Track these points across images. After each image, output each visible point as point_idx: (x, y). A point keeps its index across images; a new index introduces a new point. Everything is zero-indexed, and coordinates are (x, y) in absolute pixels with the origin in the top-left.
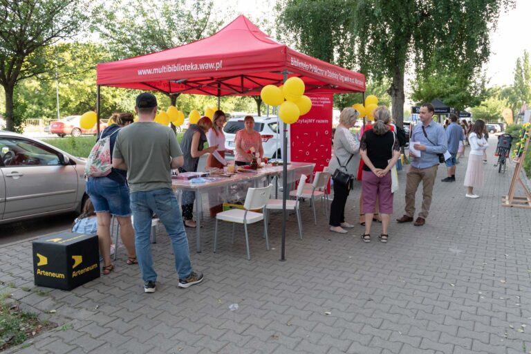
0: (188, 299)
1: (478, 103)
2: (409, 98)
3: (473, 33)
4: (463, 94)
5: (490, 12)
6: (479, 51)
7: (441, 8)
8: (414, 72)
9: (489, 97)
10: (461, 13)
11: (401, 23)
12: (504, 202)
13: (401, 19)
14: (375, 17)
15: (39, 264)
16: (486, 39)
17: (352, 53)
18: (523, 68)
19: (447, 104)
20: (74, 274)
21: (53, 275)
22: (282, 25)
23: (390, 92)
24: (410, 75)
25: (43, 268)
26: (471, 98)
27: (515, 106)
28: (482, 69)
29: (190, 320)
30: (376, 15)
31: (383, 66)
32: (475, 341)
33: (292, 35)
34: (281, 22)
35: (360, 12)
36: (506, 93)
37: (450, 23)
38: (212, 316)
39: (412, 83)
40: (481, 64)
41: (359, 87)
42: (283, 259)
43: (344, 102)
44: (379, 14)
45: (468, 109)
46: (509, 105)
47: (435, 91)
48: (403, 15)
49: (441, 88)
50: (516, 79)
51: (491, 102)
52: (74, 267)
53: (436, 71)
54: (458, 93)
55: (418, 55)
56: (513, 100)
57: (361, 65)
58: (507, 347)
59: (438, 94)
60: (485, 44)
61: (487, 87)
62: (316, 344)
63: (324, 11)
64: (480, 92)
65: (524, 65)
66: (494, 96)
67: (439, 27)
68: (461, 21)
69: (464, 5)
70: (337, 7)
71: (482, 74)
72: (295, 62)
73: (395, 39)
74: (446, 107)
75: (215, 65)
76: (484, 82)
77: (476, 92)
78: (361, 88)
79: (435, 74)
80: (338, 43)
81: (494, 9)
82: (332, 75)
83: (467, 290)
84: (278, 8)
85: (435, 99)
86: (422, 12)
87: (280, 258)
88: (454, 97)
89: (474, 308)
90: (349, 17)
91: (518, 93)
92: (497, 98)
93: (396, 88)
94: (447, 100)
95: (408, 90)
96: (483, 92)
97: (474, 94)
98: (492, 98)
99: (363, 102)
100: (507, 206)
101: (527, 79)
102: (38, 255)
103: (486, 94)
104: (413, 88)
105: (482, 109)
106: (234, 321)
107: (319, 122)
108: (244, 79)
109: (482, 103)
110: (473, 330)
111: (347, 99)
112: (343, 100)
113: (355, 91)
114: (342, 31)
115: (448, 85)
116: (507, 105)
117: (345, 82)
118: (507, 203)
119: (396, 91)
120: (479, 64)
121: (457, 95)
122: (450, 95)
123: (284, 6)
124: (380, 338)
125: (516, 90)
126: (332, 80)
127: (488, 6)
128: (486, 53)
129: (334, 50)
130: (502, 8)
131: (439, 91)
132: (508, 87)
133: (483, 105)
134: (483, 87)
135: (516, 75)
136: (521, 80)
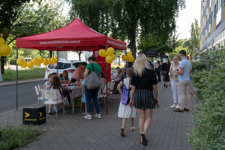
1: (172, 51)
3: (168, 19)
4: (164, 46)
6: (171, 25)
15: (25, 117)
16: (174, 20)
18: (195, 29)
19: (156, 52)
20: (40, 119)
21: (32, 120)
23: (129, 47)
24: (138, 38)
25: (27, 118)
26: (168, 48)
36: (187, 44)
42: (107, 114)
45: (167, 54)
47: (150, 45)
49: (153, 43)
50: (192, 35)
52: (40, 116)
54: (161, 45)
59: (152, 47)
60: (173, 22)
61: (176, 41)
65: (196, 28)
72: (109, 42)
76: (174, 39)
77: (170, 44)
78: (125, 48)
85: (150, 49)
87: (106, 113)
88: (159, 47)
91: (194, 44)
92: (182, 47)
93: (132, 44)
94: (156, 49)
96: (175, 44)
97: (169, 45)
98: (180, 47)
101: (198, 35)
102: (25, 113)
109: (174, 50)
120: (171, 32)
125: (192, 41)
130: (180, 8)
131: (152, 45)
132: (188, 39)
133: (174, 52)
134: (174, 41)
135: (192, 33)
136: (195, 36)
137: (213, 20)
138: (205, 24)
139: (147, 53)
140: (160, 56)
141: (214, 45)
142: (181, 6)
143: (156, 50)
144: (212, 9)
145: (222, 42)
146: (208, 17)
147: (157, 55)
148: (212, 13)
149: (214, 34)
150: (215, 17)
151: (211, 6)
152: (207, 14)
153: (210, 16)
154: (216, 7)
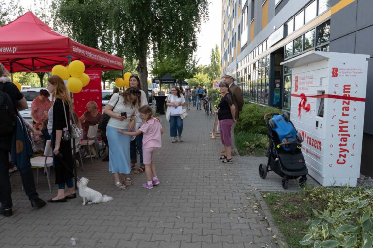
0: (5, 229)
1: (192, 77)
2: (150, 73)
3: (187, 33)
4: (183, 70)
5: (196, 22)
6: (191, 44)
7: (167, 17)
8: (152, 56)
9: (198, 72)
10: (179, 20)
11: (143, 24)
12: (211, 136)
13: (143, 22)
14: (126, 19)
16: (194, 37)
17: (111, 42)
19: (173, 77)
22: (58, 19)
23: (138, 69)
24: (150, 58)
26: (188, 73)
27: (212, 78)
28: (193, 56)
29: (10, 244)
30: (127, 18)
31: (133, 52)
32: (204, 218)
33: (66, 27)
34: (56, 18)
35: (115, 16)
36: (207, 70)
37: (173, 26)
38: (28, 238)
39: (151, 63)
40: (192, 52)
41: (119, 67)
43: (106, 76)
44: (129, 17)
45: (186, 80)
46: (209, 78)
47: (166, 69)
48: (144, 19)
49: (169, 67)
50: (212, 61)
51: (199, 75)
53: (166, 55)
55: (154, 45)
56: (211, 74)
57: (117, 50)
58: (220, 218)
59: (168, 71)
60: (194, 40)
61: (196, 66)
62: (110, 240)
63: (89, 12)
64: (192, 69)
65: (216, 54)
66: (201, 72)
67: (167, 28)
68: (180, 25)
69: (180, 16)
70: (99, 10)
71: (193, 58)
73: (140, 34)
74: (173, 79)
75: (12, 49)
76: (194, 63)
78: (121, 67)
79: (165, 58)
80: (101, 35)
81: (198, 19)
82: (102, 59)
83: (196, 191)
84: (54, 6)
85: (167, 74)
86: (155, 17)
88: (177, 73)
89: (201, 200)
90: (108, 18)
91: (213, 70)
92: (202, 73)
93: (142, 66)
95: (149, 68)
96: (194, 69)
97: (189, 71)
98: (199, 73)
99: (122, 77)
100: (213, 139)
101: (218, 62)
103: (196, 71)
104: (152, 66)
105: (194, 80)
106: (47, 237)
107: (92, 90)
108: (34, 60)
109: (194, 76)
110: (202, 212)
111: (108, 74)
112: (105, 74)
113: (117, 70)
114: (103, 26)
115: (174, 65)
116: (208, 77)
117: (111, 64)
118: (213, 137)
119: (142, 68)
120: (191, 52)
121: (180, 71)
122: (176, 71)
123: (58, 5)
124: (150, 227)
125: (212, 68)
126: (102, 62)
127: (194, 18)
128: (195, 46)
129: (98, 39)
130: (202, 20)
131: (168, 69)
132: (208, 66)
133: (195, 78)
134: (194, 66)
135: (212, 59)
136: (215, 62)
137: (237, 41)
138: (227, 48)
139: (163, 79)
140: (179, 83)
141: (239, 70)
142: (204, 17)
143: (174, 75)
144: (236, 30)
145: (250, 66)
146: (231, 40)
147: (175, 82)
148: (235, 34)
149: (239, 58)
150: (239, 38)
151: (234, 27)
152: (230, 36)
153: (233, 39)
154: (240, 27)
